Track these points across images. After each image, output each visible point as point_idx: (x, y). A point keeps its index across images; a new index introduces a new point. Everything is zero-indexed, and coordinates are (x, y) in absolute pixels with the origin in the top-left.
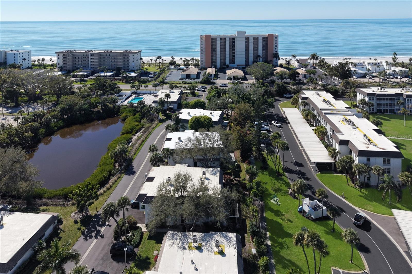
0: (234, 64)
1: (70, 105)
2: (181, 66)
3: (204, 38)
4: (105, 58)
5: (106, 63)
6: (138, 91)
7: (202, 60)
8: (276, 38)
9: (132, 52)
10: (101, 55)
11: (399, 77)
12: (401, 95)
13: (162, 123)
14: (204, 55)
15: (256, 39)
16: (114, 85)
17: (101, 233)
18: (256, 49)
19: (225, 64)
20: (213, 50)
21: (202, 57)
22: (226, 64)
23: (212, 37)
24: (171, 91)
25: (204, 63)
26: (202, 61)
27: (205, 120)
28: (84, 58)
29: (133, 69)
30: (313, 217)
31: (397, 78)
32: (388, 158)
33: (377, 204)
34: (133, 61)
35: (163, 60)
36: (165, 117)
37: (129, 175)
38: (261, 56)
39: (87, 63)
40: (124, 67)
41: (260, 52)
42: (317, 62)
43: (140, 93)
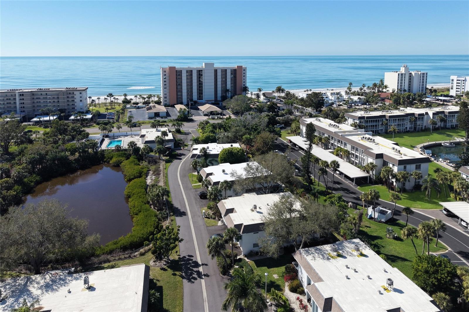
0: (202, 99)
1: (40, 154)
2: (139, 105)
3: (167, 71)
4: (39, 98)
5: (42, 105)
6: (110, 134)
7: (165, 96)
8: (244, 70)
9: (77, 89)
10: (33, 95)
11: (360, 105)
12: (384, 116)
13: (170, 163)
14: (167, 91)
15: (224, 71)
16: (78, 128)
17: (203, 273)
18: (224, 82)
19: (192, 100)
20: (179, 84)
21: (165, 93)
22: (194, 100)
23: (176, 70)
24: (158, 130)
25: (168, 99)
26: (165, 98)
27: (238, 151)
28: (7, 99)
29: (81, 111)
30: (383, 220)
31: (358, 105)
32: (419, 164)
33: (421, 202)
34: (81, 101)
35: (114, 98)
36: (168, 157)
37: (181, 216)
38: (230, 90)
39: (12, 106)
40: (69, 109)
41: (229, 86)
42: (283, 95)
43: (114, 136)
